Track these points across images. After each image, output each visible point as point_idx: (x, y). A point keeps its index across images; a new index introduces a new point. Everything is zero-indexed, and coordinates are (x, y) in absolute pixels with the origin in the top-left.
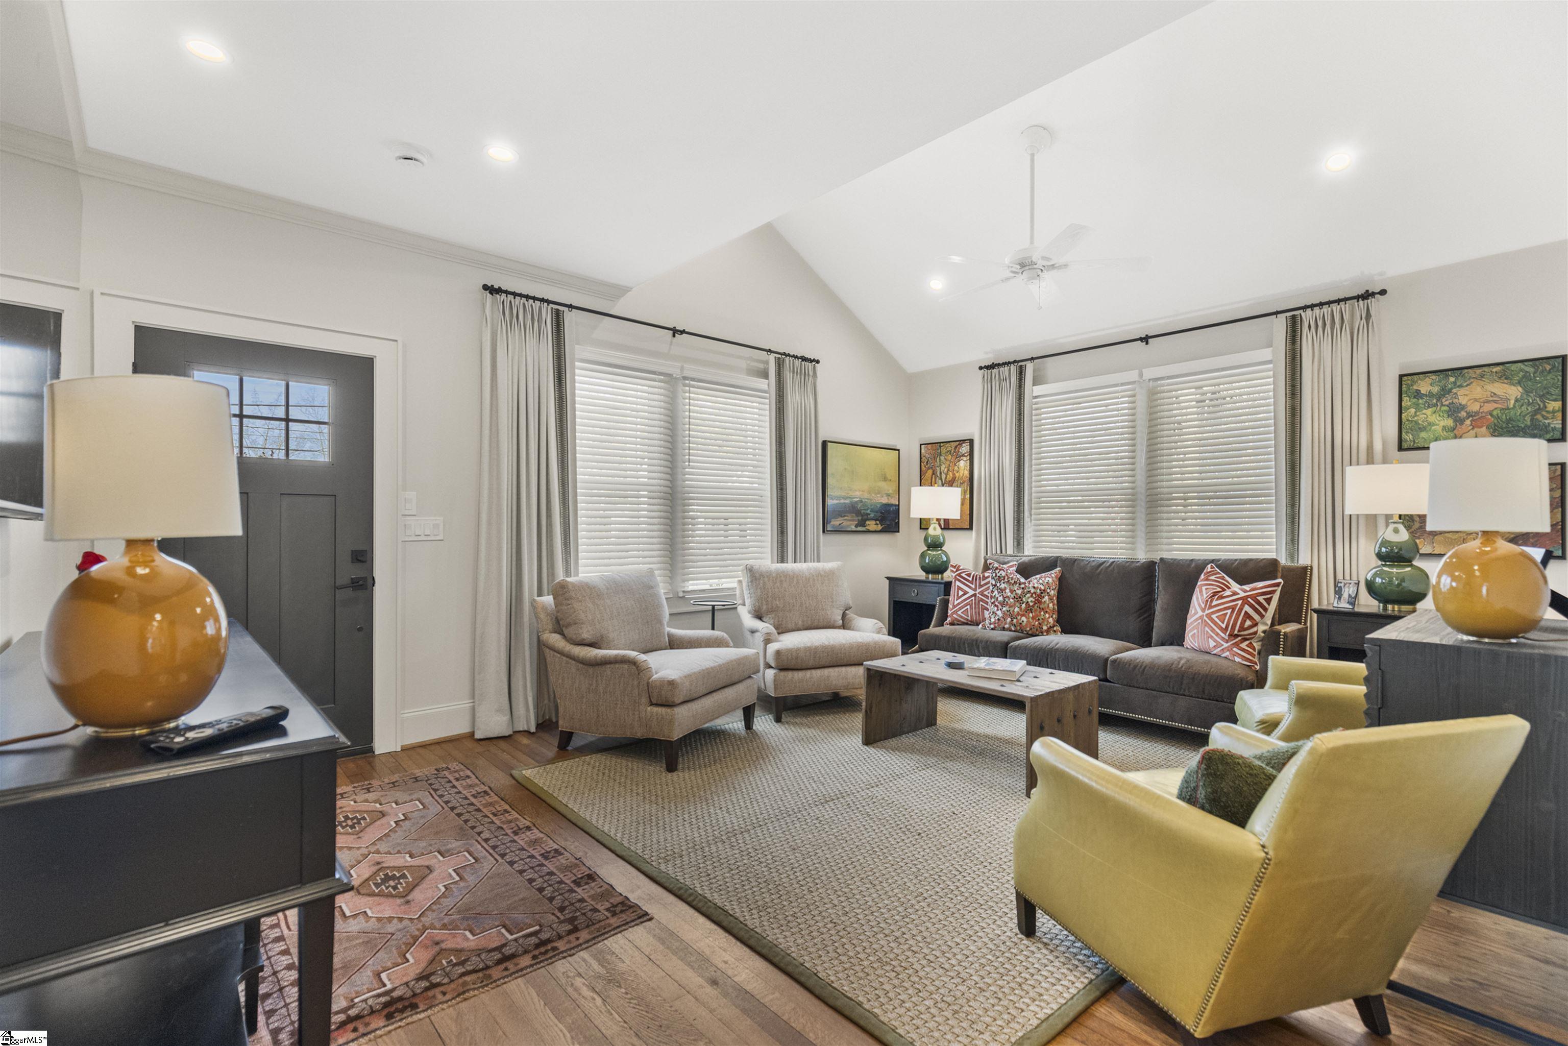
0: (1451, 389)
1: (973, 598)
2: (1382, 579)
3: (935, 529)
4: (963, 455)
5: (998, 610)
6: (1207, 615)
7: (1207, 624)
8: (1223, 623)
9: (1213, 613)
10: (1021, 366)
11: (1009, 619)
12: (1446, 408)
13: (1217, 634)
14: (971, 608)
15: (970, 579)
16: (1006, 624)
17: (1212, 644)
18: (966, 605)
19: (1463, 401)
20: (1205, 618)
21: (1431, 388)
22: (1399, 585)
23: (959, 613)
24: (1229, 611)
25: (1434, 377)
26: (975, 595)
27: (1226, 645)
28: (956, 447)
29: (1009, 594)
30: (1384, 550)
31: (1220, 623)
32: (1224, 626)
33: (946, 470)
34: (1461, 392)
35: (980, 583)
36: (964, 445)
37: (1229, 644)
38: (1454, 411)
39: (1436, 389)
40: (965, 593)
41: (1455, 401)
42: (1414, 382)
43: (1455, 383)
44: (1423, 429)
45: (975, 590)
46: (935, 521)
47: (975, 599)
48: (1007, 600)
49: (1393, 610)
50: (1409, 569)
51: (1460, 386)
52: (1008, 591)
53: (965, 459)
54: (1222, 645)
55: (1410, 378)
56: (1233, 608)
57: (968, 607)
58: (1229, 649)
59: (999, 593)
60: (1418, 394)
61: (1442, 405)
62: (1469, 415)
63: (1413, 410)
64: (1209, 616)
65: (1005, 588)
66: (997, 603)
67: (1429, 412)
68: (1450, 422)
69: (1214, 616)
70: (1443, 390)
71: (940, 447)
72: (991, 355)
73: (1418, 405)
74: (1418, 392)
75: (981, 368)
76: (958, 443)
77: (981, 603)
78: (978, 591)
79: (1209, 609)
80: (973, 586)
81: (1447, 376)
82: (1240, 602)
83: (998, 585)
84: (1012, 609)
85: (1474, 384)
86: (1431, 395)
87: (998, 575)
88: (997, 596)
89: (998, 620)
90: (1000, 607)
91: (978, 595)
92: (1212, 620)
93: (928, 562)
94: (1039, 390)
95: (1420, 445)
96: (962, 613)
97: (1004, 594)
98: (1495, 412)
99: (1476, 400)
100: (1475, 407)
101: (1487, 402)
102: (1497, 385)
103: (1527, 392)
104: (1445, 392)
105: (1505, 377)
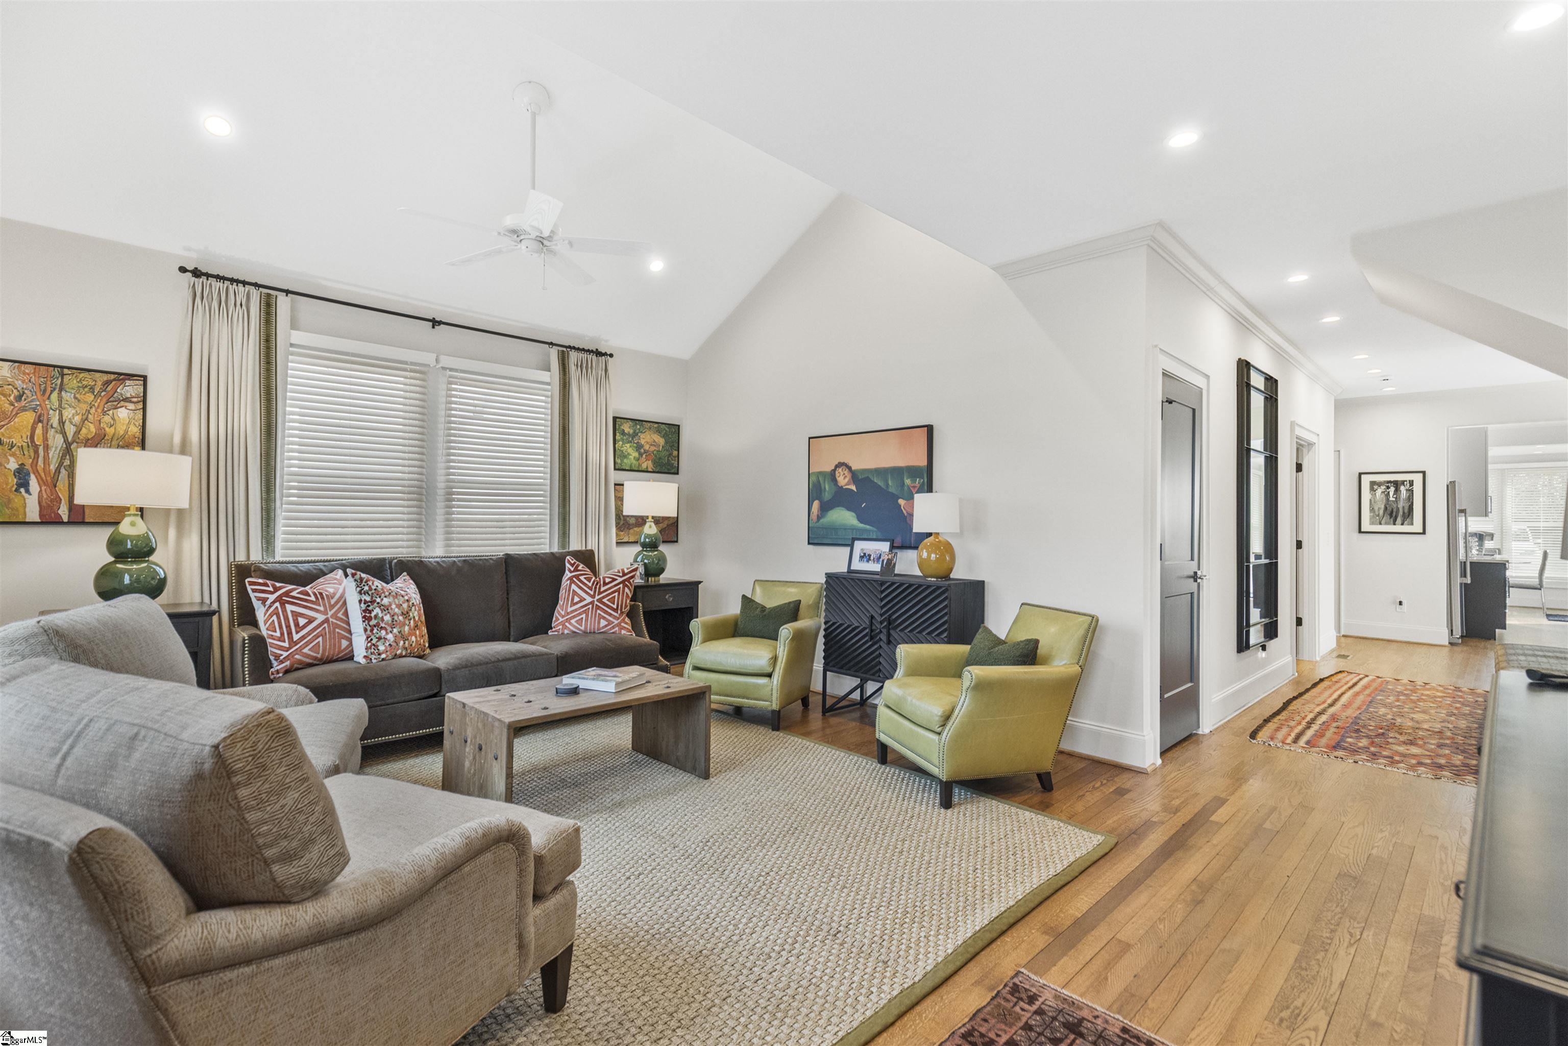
1: (326, 625)
4: (126, 400)
5: (387, 633)
6: (597, 600)
7: (598, 608)
8: (614, 604)
9: (604, 597)
10: (269, 295)
11: (402, 642)
12: (635, 445)
13: (610, 615)
14: (324, 641)
16: (398, 650)
17: (603, 623)
18: (317, 637)
19: (642, 442)
20: (596, 603)
21: (629, 430)
22: (658, 563)
23: (306, 650)
24: (616, 594)
25: (630, 423)
26: (326, 621)
27: (616, 622)
28: (107, 383)
29: (396, 610)
30: (647, 540)
31: (612, 605)
32: (615, 607)
33: (78, 418)
34: (642, 436)
35: (329, 603)
36: (128, 383)
37: (619, 621)
38: (639, 447)
39: (631, 432)
42: (622, 424)
44: (625, 457)
45: (325, 613)
46: (134, 511)
47: (329, 626)
48: (396, 618)
50: (656, 553)
51: (641, 432)
52: (394, 606)
53: (131, 406)
54: (613, 623)
55: (619, 420)
56: (618, 590)
57: (320, 639)
58: (619, 625)
60: (623, 433)
62: (645, 452)
63: (621, 443)
64: (600, 600)
65: (390, 605)
66: (383, 625)
67: (628, 445)
68: (636, 454)
69: (605, 600)
71: (64, 374)
73: (622, 439)
74: (624, 430)
75: (183, 270)
76: (113, 377)
77: (337, 630)
78: (330, 613)
80: (322, 608)
81: (636, 424)
82: (621, 586)
83: (378, 600)
84: (402, 629)
86: (629, 434)
87: (374, 587)
88: (380, 615)
89: (390, 645)
90: (389, 629)
91: (331, 620)
92: (604, 604)
93: (131, 584)
94: (297, 337)
95: (624, 467)
96: (310, 650)
97: (390, 611)
98: (655, 452)
99: (648, 443)
100: (647, 447)
101: (651, 445)
102: (656, 435)
103: (666, 442)
104: (635, 434)
105: (658, 431)
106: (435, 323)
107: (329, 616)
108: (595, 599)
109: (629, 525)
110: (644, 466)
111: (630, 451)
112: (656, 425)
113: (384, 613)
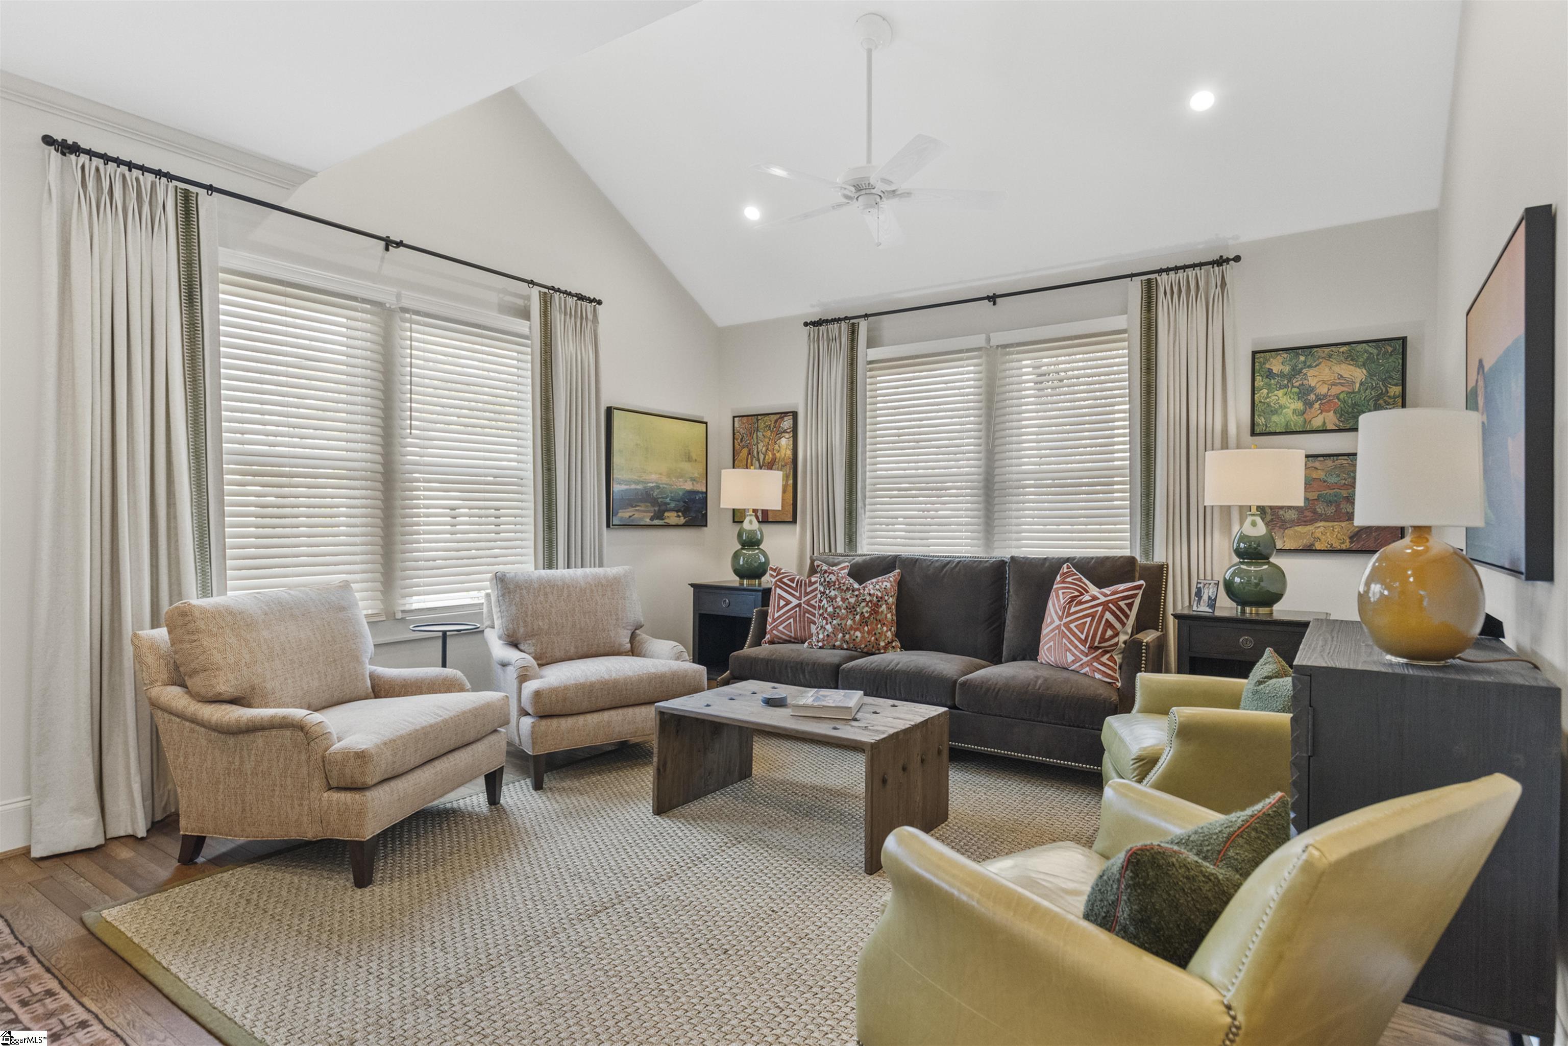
0: (1302, 369)
1: (797, 609)
2: (1241, 578)
3: (751, 522)
4: (785, 432)
5: (827, 624)
6: (1065, 624)
7: (1064, 635)
8: (1082, 634)
9: (1072, 622)
10: (853, 324)
11: (840, 635)
12: (1296, 390)
13: (1076, 647)
14: (795, 621)
15: (794, 585)
16: (836, 641)
17: (1070, 658)
18: (789, 618)
19: (1312, 382)
20: (1063, 628)
21: (1282, 367)
22: (1257, 585)
23: (780, 628)
24: (1089, 619)
25: (1285, 355)
26: (799, 605)
27: (1085, 659)
28: (776, 421)
29: (841, 603)
30: (1242, 545)
31: (1079, 634)
32: (1083, 637)
33: (764, 449)
34: (1311, 372)
35: (806, 590)
36: (786, 418)
37: (1089, 658)
38: (1304, 393)
39: (1287, 369)
40: (788, 603)
41: (1305, 382)
42: (1267, 360)
43: (1305, 362)
44: (1275, 412)
45: (799, 598)
46: (751, 512)
47: (800, 611)
48: (838, 610)
49: (1251, 613)
50: (1265, 567)
51: (1310, 367)
52: (839, 599)
53: (787, 435)
54: (1082, 660)
55: (1262, 355)
56: (1093, 615)
57: (791, 620)
58: (1089, 664)
59: (828, 602)
60: (1270, 374)
61: (1293, 387)
62: (1318, 398)
63: (1265, 391)
64: (1067, 625)
65: (836, 596)
66: (826, 615)
67: (1280, 393)
68: (1299, 405)
69: (1072, 626)
70: (1293, 369)
71: (758, 420)
72: (817, 310)
73: (1270, 385)
74: (1270, 371)
75: (806, 324)
76: (778, 416)
77: (807, 615)
78: (804, 599)
79: (1066, 617)
80: (797, 594)
81: (1298, 354)
82: (1100, 608)
83: (827, 592)
84: (844, 622)
85: (1322, 364)
86: (1282, 375)
87: (827, 580)
88: (826, 606)
89: (828, 635)
90: (830, 620)
91: (803, 605)
92: (1070, 630)
93: (743, 565)
94: (874, 354)
95: (1272, 430)
96: (783, 628)
97: (834, 603)
98: (1341, 396)
99: (1324, 382)
100: (1323, 390)
101: (1334, 384)
102: (1344, 366)
103: (1371, 375)
104: (1296, 372)
105: (1351, 358)
106: (993, 299)
107: (802, 602)
108: (1062, 623)
109: (1284, 521)
110: (1317, 423)
111: (1284, 401)
112: (1343, 349)
113: (829, 604)
